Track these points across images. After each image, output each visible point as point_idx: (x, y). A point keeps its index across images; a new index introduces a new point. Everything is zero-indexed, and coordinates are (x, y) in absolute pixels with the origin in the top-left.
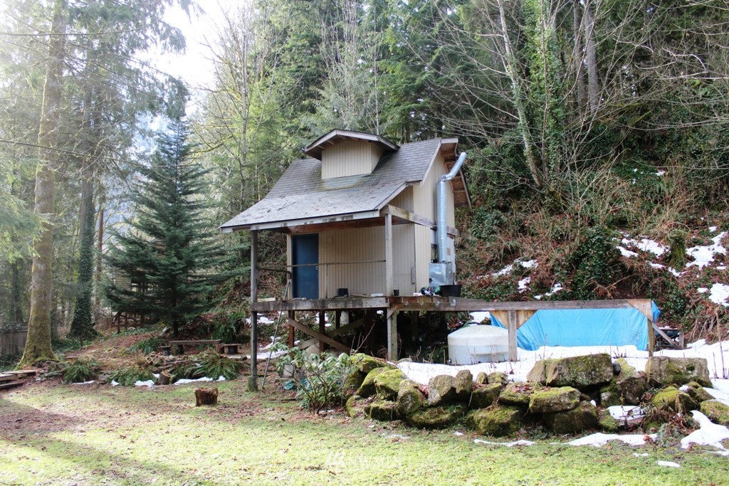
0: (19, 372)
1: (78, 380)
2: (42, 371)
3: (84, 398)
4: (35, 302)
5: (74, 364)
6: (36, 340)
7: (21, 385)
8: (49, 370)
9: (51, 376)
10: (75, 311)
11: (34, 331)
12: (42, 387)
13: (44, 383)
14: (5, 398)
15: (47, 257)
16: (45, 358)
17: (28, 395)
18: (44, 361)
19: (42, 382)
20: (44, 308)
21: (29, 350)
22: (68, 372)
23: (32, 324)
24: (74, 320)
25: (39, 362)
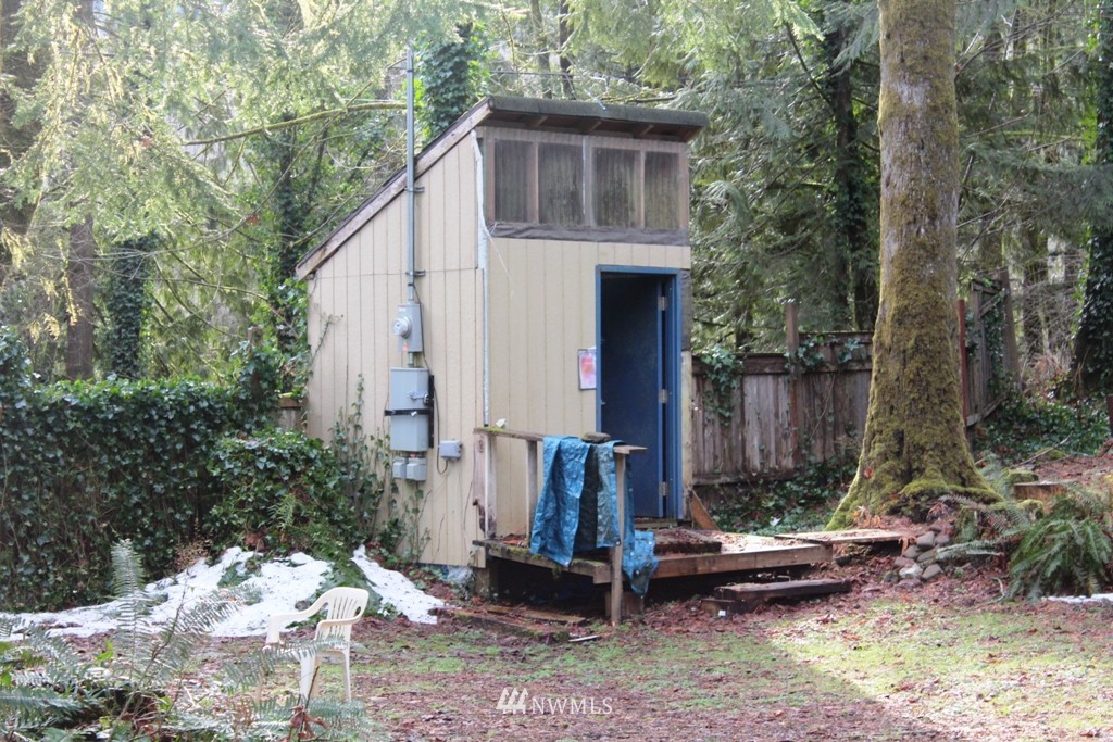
0: (837, 536)
1: (1066, 582)
2: (926, 537)
3: (1071, 669)
4: (895, 247)
5: (1052, 515)
6: (903, 405)
7: (843, 589)
8: (954, 535)
9: (960, 562)
10: (1090, 284)
11: (894, 368)
12: (919, 607)
13: (931, 590)
14: (775, 642)
15: (934, 54)
16: (940, 483)
17: (864, 633)
18: (932, 496)
19: (924, 581)
20: (930, 270)
21: (878, 448)
22: (1026, 547)
23: (887, 341)
24: (1086, 324)
25: (916, 497)
